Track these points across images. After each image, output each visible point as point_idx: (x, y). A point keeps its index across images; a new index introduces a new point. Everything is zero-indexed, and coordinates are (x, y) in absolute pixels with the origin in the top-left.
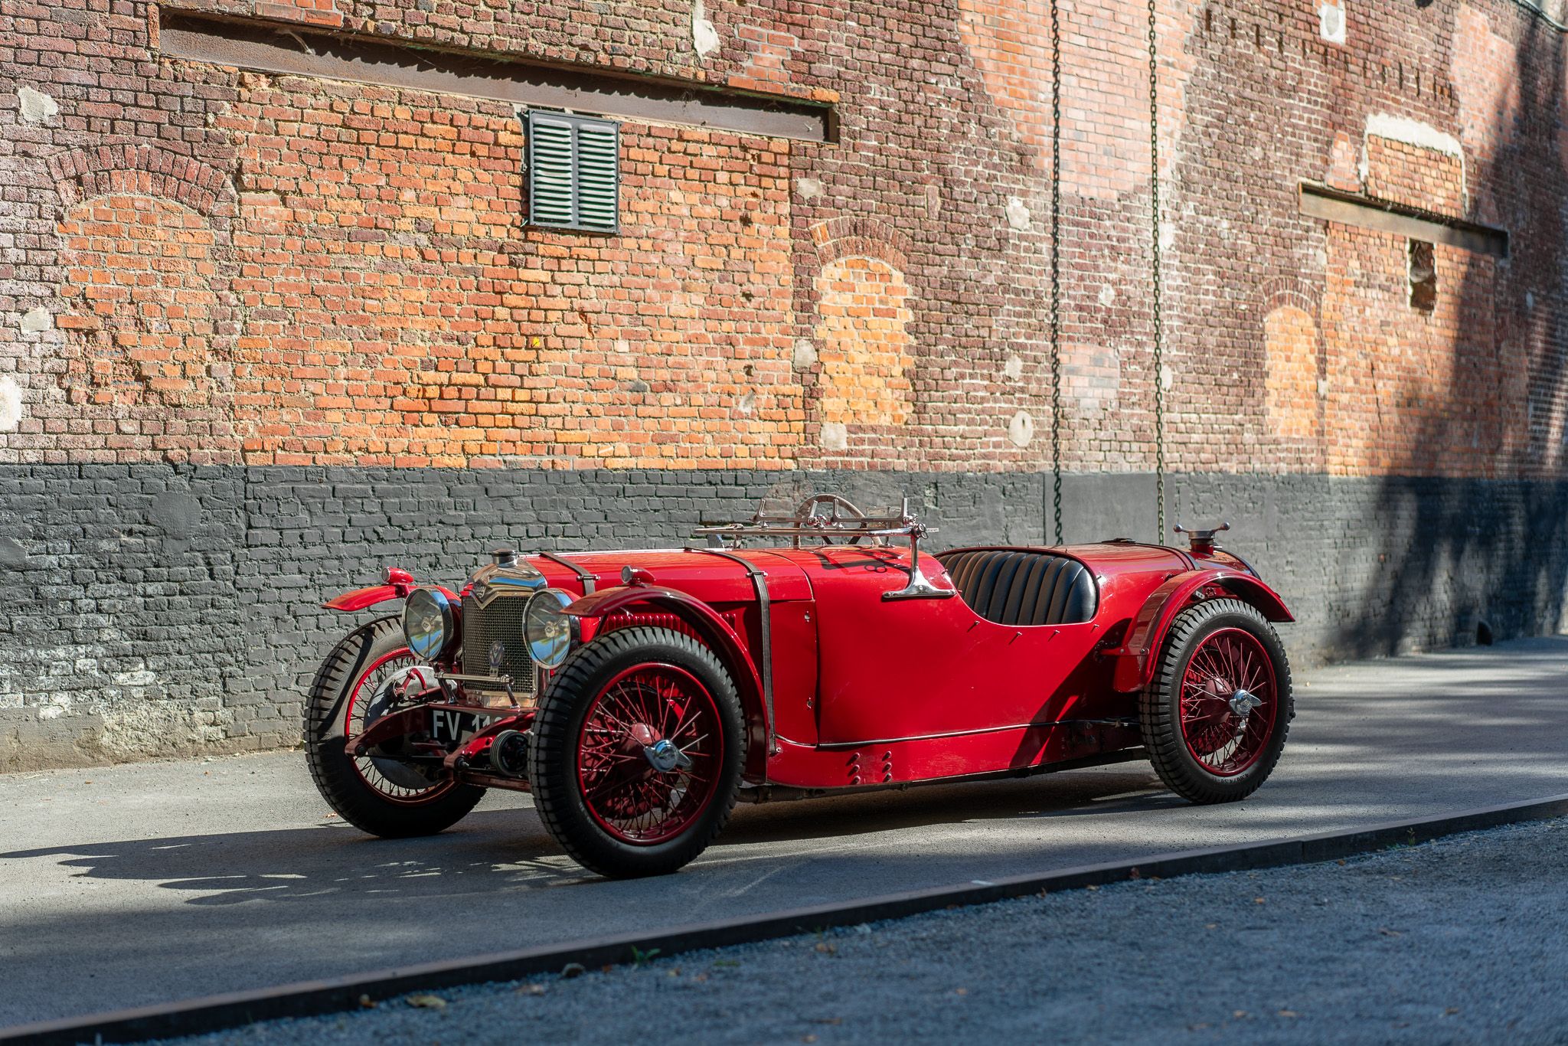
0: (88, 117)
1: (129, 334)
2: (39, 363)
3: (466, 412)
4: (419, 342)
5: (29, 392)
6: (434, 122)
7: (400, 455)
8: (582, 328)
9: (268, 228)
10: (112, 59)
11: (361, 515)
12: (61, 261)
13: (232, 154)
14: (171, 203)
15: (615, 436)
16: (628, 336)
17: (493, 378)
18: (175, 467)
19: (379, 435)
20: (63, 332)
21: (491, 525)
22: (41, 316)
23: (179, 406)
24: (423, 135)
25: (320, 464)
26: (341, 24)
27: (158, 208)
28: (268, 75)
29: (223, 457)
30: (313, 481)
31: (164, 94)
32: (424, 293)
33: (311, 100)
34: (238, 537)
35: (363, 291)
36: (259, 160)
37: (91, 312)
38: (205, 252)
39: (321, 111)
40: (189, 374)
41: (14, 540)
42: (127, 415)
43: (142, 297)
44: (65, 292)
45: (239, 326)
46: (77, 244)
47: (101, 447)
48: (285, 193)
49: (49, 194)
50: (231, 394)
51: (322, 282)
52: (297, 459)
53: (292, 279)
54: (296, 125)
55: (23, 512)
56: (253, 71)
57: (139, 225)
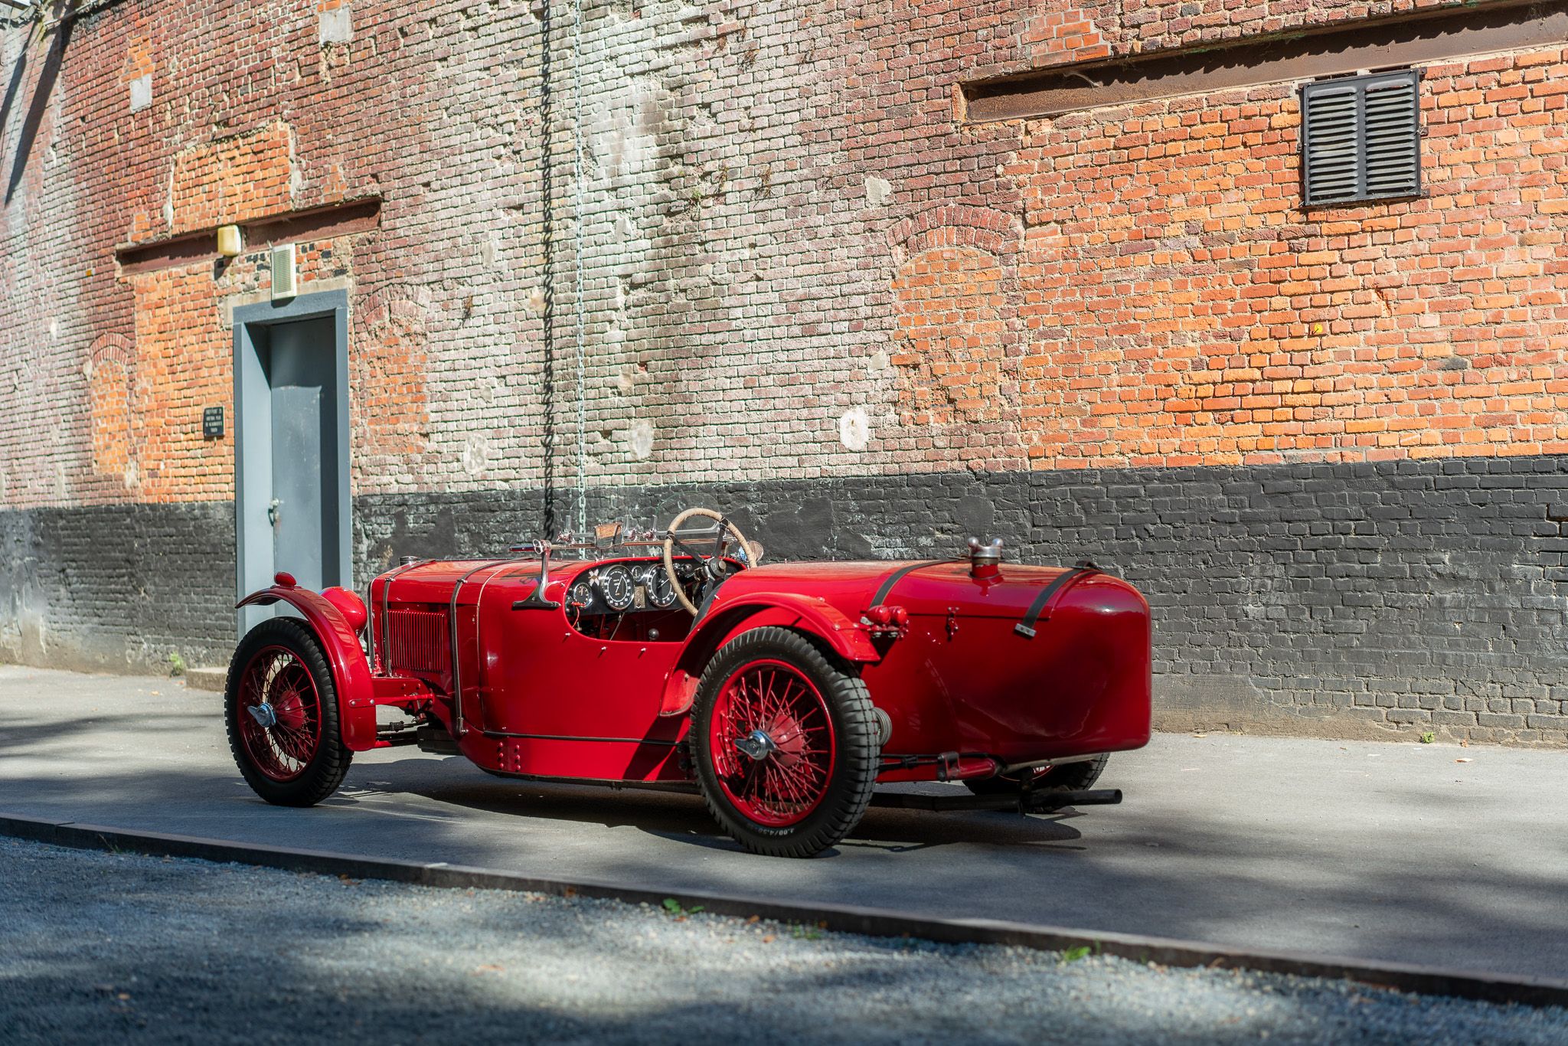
0: (912, 190)
1: (942, 365)
2: (880, 395)
3: (1241, 409)
4: (1189, 344)
5: (874, 418)
6: (1203, 123)
7: (1173, 455)
8: (1378, 304)
9: (1046, 257)
10: (928, 138)
11: (1132, 514)
12: (894, 312)
13: (1017, 196)
14: (972, 248)
15: (1424, 421)
16: (1436, 308)
17: (1268, 370)
18: (975, 474)
19: (1150, 436)
20: (896, 368)
21: (1269, 522)
22: (882, 356)
23: (976, 422)
24: (1191, 138)
25: (1094, 467)
26: (1110, 52)
27: (960, 256)
28: (1051, 117)
29: (1011, 464)
30: (1089, 483)
31: (965, 157)
32: (1194, 293)
33: (1084, 131)
34: (1024, 535)
35: (1134, 300)
36: (1040, 197)
37: (913, 351)
38: (995, 287)
39: (1093, 140)
40: (985, 394)
41: (864, 536)
42: (940, 432)
43: (949, 333)
44: (896, 336)
45: (1024, 348)
46: (904, 295)
47: (922, 460)
48: (1063, 222)
49: (886, 259)
50: (1018, 409)
51: (1095, 298)
52: (1075, 463)
53: (1068, 299)
54: (1071, 158)
55: (869, 514)
56: (1037, 118)
57: (946, 272)
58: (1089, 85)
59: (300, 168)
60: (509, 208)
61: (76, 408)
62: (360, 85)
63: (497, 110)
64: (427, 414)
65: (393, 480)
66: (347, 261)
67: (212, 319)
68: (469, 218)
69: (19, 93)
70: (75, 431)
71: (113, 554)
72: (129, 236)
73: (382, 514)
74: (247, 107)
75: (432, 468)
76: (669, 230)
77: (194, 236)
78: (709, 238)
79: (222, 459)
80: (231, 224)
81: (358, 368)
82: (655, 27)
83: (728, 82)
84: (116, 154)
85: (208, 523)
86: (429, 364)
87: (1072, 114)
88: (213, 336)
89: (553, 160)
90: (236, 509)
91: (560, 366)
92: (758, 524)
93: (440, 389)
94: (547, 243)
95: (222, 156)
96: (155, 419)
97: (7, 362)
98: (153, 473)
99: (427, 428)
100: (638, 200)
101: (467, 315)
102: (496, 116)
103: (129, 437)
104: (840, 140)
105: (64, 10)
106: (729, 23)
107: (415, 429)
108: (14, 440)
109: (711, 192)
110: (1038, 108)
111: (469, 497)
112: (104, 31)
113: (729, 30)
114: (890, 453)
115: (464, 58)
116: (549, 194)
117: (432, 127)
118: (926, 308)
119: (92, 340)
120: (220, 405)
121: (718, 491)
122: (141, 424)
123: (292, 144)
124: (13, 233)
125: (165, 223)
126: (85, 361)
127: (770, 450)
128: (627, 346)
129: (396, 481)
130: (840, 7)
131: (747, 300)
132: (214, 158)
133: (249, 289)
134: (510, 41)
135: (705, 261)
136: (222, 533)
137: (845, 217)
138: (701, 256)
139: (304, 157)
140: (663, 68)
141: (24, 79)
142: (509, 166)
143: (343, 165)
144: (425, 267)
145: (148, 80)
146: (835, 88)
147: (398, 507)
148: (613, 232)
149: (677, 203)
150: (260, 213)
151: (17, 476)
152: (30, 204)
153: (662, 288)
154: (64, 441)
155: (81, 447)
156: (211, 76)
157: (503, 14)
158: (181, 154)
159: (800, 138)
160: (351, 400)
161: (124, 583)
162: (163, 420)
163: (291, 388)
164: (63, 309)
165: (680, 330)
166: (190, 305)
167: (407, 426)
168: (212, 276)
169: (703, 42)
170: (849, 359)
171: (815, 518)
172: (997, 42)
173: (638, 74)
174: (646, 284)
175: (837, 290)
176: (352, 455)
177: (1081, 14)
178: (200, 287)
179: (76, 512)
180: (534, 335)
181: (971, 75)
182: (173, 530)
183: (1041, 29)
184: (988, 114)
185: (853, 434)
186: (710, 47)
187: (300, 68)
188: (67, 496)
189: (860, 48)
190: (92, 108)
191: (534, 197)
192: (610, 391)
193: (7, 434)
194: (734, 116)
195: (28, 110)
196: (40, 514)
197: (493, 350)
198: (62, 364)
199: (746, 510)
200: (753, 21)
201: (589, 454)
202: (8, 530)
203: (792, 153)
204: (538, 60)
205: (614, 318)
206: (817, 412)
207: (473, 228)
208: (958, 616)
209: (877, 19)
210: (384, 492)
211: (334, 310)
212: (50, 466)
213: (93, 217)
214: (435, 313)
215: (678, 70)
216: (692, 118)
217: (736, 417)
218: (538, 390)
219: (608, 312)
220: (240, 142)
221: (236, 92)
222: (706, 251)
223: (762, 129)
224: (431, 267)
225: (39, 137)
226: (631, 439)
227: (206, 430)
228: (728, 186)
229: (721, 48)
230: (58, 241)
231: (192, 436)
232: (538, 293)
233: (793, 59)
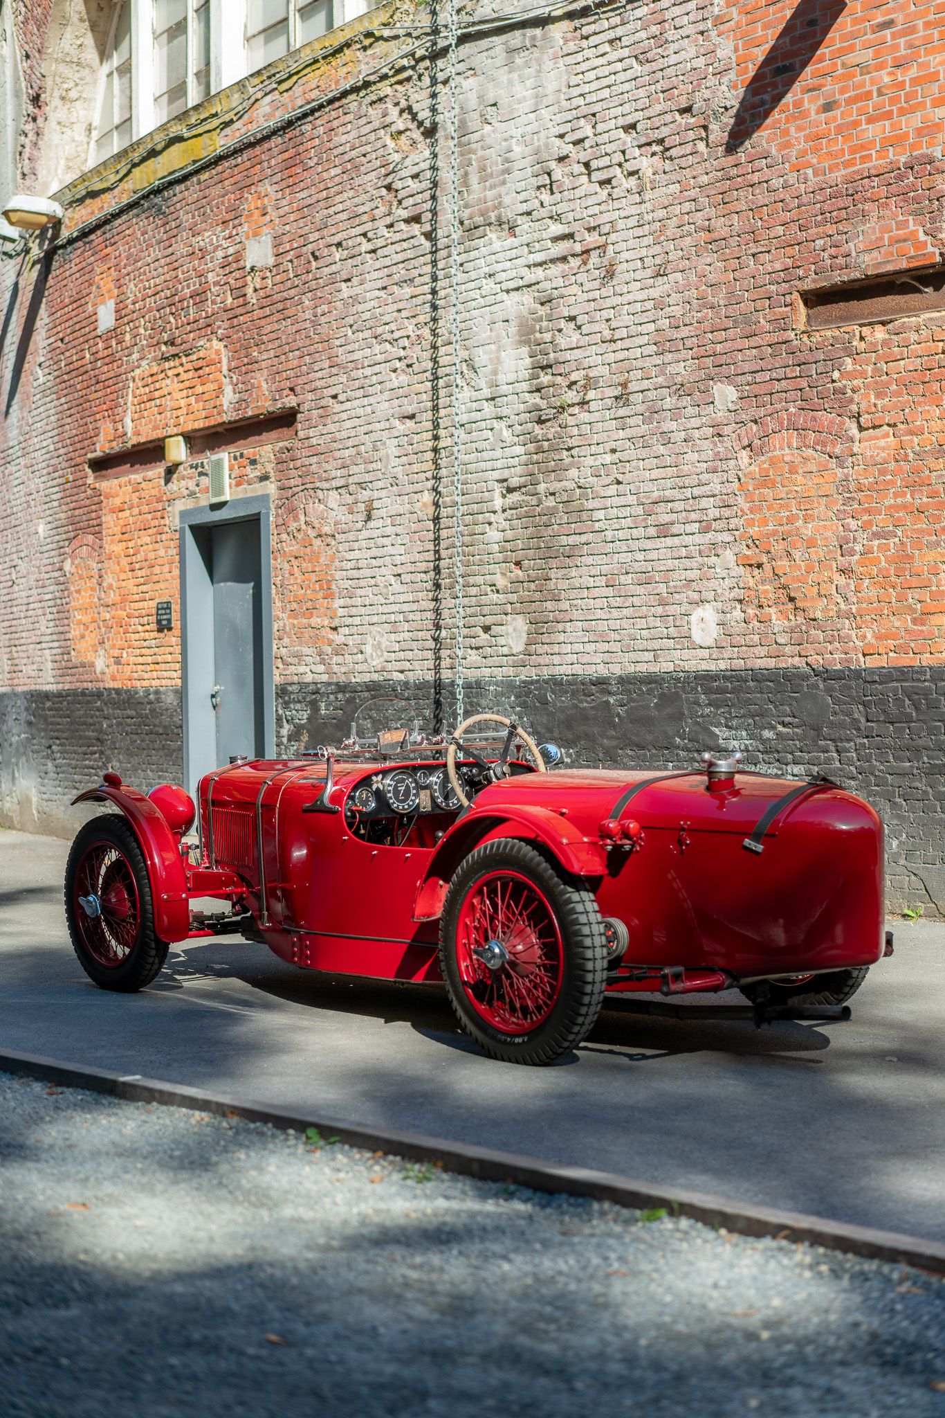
0: (756, 396)
1: (784, 564)
2: (727, 593)
5: (722, 616)
9: (879, 459)
10: (770, 345)
12: (740, 513)
13: (851, 400)
14: (811, 451)
18: (813, 669)
20: (741, 567)
22: (729, 556)
23: (815, 620)
25: (924, 664)
26: (939, 259)
27: (800, 459)
28: (883, 323)
29: (846, 660)
30: (919, 680)
31: (804, 364)
33: (914, 337)
34: (859, 729)
36: (873, 401)
37: (757, 551)
38: (831, 489)
39: (923, 344)
40: (823, 592)
41: (713, 729)
42: (781, 629)
43: (789, 533)
44: (741, 536)
45: (858, 548)
46: (749, 498)
47: (765, 656)
48: (895, 425)
49: (732, 462)
50: (853, 607)
51: (925, 500)
52: (906, 660)
53: (899, 500)
54: (902, 362)
55: (718, 707)
56: (870, 324)
57: (787, 475)
58: (920, 291)
59: (231, 383)
60: (404, 417)
61: (59, 601)
62: (280, 306)
63: (393, 326)
64: (336, 609)
65: (308, 670)
66: (270, 468)
67: (162, 522)
68: (370, 427)
69: (14, 318)
70: (57, 622)
71: (87, 733)
72: (98, 446)
73: (299, 702)
74: (189, 328)
75: (339, 659)
76: (540, 437)
77: (149, 446)
78: (575, 444)
79: (171, 649)
80: (177, 435)
81: (279, 567)
82: (528, 245)
83: (591, 295)
84: (87, 372)
85: (160, 707)
86: (337, 563)
87: (903, 320)
88: (164, 537)
89: (441, 372)
90: (182, 694)
91: (446, 566)
92: (618, 715)
93: (347, 586)
94: (435, 450)
95: (170, 373)
96: (120, 612)
97: (7, 559)
98: (118, 661)
99: (336, 623)
100: (513, 409)
101: (369, 518)
102: (392, 332)
103: (99, 628)
104: (691, 349)
105: (47, 242)
106: (593, 239)
107: (326, 623)
108: (13, 629)
109: (576, 400)
110: (872, 314)
111: (373, 687)
112: (77, 260)
113: (592, 246)
114: (736, 649)
115: (365, 279)
116: (437, 405)
117: (338, 344)
118: (769, 510)
119: (70, 540)
120: (169, 599)
121: (583, 684)
122: (108, 616)
123: (225, 361)
124: (11, 444)
125: (125, 435)
126: (65, 559)
127: (629, 645)
128: (503, 547)
129: (310, 671)
130: (691, 221)
131: (608, 502)
132: (163, 375)
133: (192, 494)
134: (403, 262)
135: (571, 465)
136: (171, 716)
137: (695, 422)
138: (568, 461)
139: (234, 373)
140: (534, 284)
141: (17, 306)
142: (404, 379)
143: (266, 380)
144: (333, 473)
145: (111, 304)
146: (686, 299)
147: (312, 695)
148: (492, 439)
149: (546, 412)
150: (200, 424)
151: (16, 662)
152: (23, 418)
153: (534, 492)
154: (49, 631)
155: (62, 637)
156: (161, 299)
157: (398, 237)
158: (137, 372)
159: (655, 348)
160: (273, 596)
161: (95, 760)
162: (125, 613)
163: (229, 584)
164: (48, 512)
165: (549, 531)
166: (145, 508)
167: (319, 620)
168: (162, 482)
169: (570, 258)
170: (699, 559)
171: (669, 710)
172: (833, 251)
173: (513, 290)
174: (520, 488)
175: (688, 493)
176: (275, 647)
177: (911, 223)
178: (153, 492)
179: (59, 695)
180: (425, 536)
181: (808, 285)
182: (133, 713)
183: (873, 237)
184: (827, 321)
185: (703, 630)
186: (575, 262)
187: (231, 290)
188: (52, 680)
189: (709, 260)
190: (69, 331)
191: (425, 407)
192: (489, 589)
193: (7, 624)
194: (595, 327)
195: (20, 333)
196: (32, 696)
197: (390, 550)
198: (48, 561)
199: (607, 702)
200: (613, 237)
201: (472, 648)
202: (9, 709)
203: (648, 362)
204: (427, 279)
205: (492, 520)
206: (671, 610)
207: (374, 436)
208: (690, 831)
209: (724, 232)
210: (301, 681)
211: (259, 514)
212: (39, 653)
213: (70, 430)
214: (341, 515)
215: (546, 285)
216: (560, 331)
217: (599, 614)
218: (429, 588)
219: (488, 515)
220: (184, 360)
221: (180, 314)
222: (572, 457)
223: (621, 339)
224: (339, 473)
225: (29, 358)
226: (507, 634)
227: (159, 622)
228: (591, 395)
229: (585, 263)
230: (44, 451)
231: (147, 627)
232: (427, 497)
233: (649, 272)
